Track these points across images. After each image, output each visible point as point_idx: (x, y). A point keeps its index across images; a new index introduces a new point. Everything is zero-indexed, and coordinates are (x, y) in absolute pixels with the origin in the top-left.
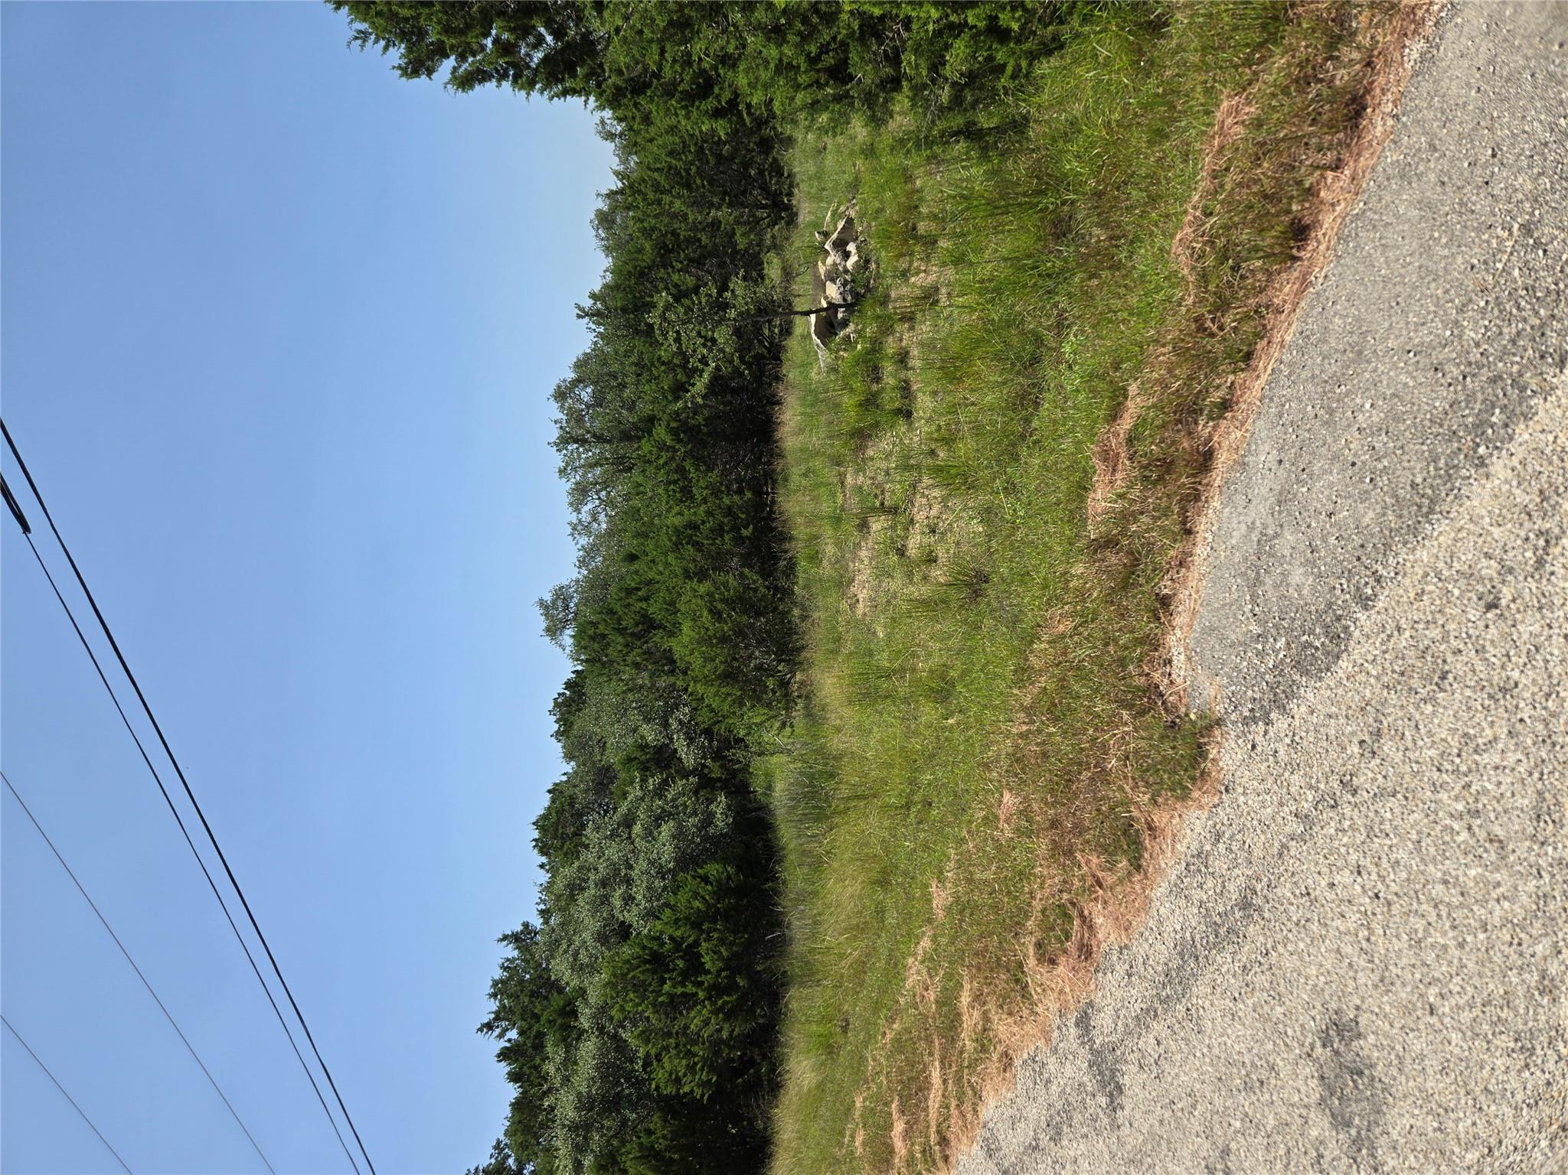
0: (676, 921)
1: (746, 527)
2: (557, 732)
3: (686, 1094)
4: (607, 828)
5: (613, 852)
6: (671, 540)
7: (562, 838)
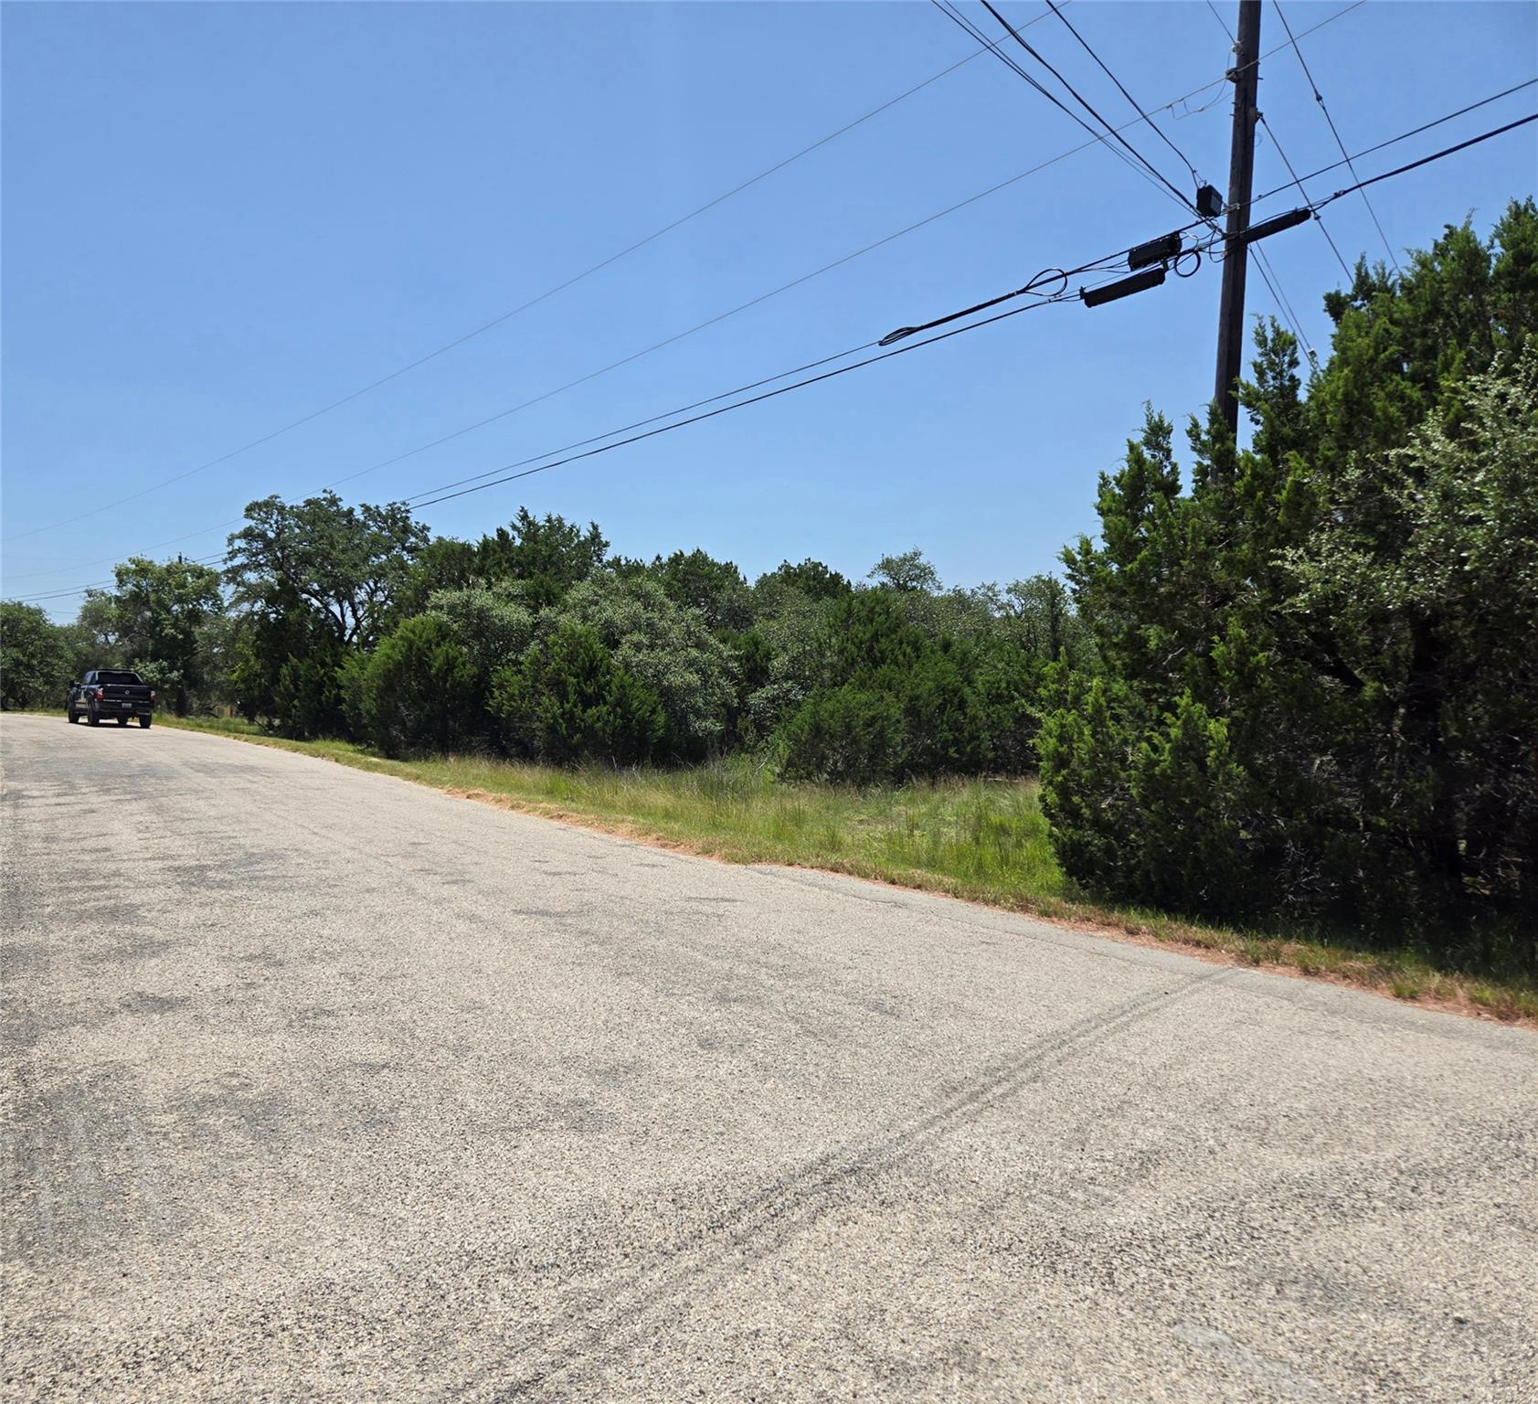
0: (623, 687)
1: (956, 751)
2: (789, 567)
3: (493, 692)
4: (696, 626)
5: (675, 634)
6: (948, 684)
7: (684, 580)
